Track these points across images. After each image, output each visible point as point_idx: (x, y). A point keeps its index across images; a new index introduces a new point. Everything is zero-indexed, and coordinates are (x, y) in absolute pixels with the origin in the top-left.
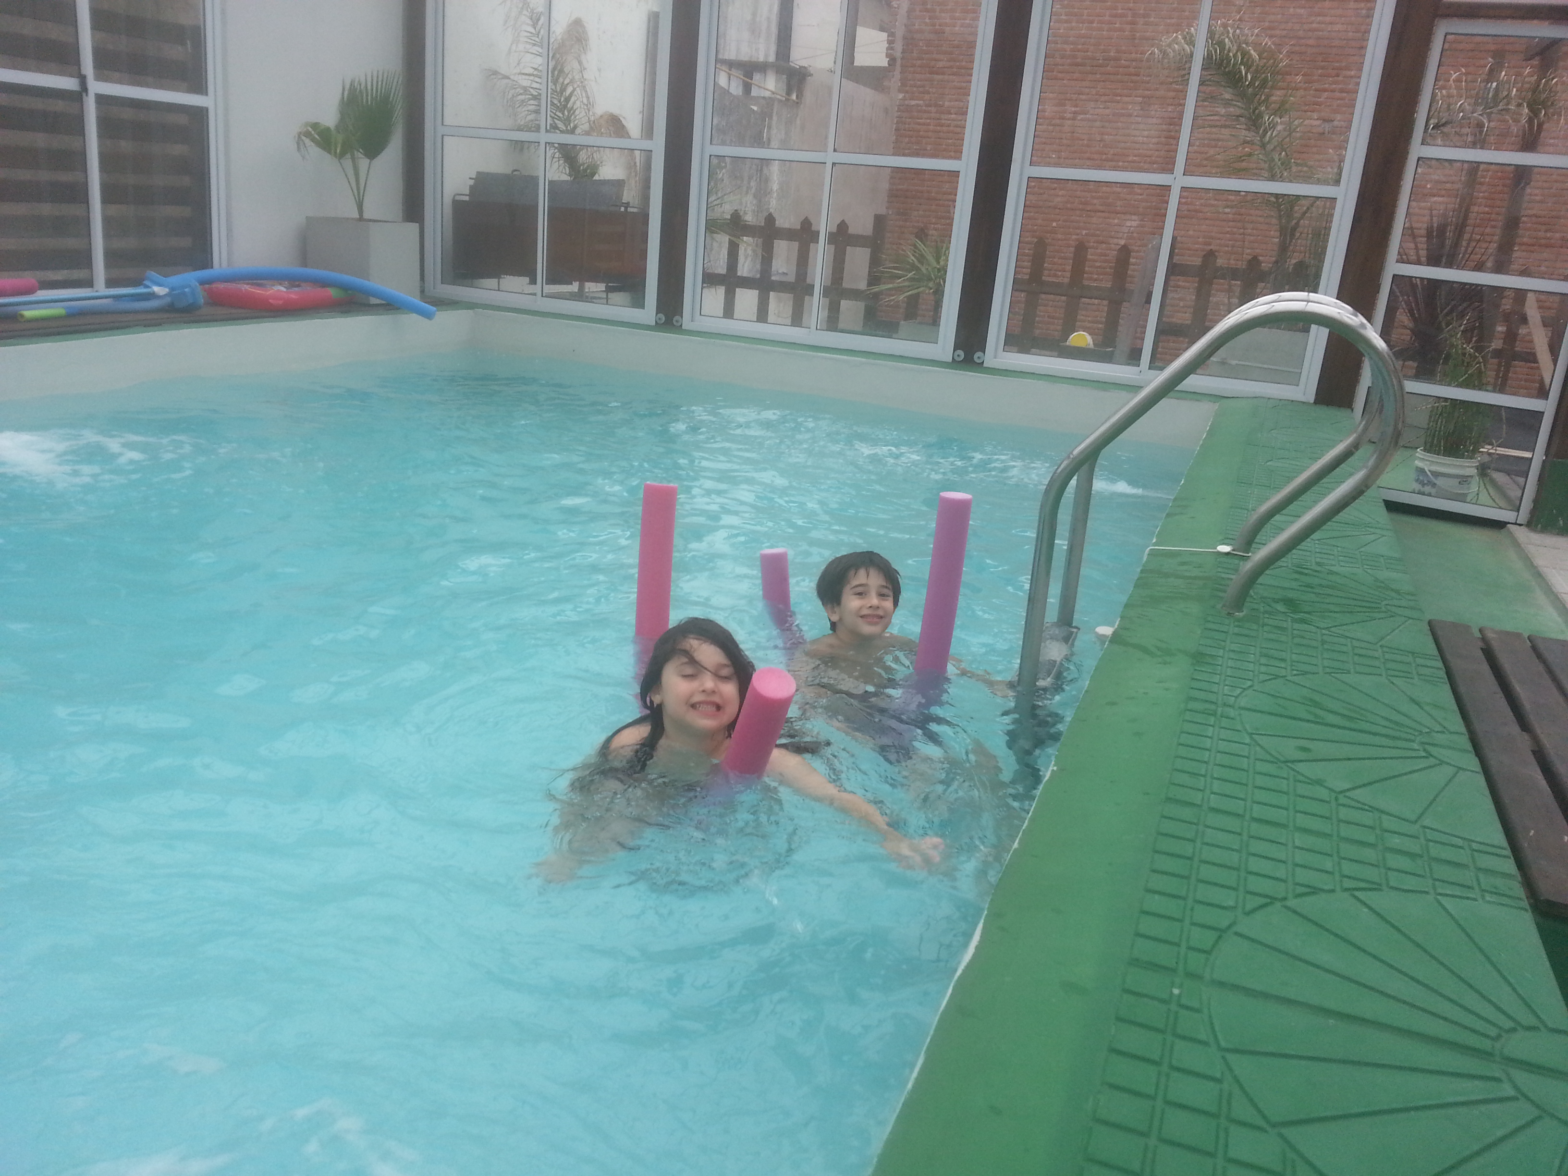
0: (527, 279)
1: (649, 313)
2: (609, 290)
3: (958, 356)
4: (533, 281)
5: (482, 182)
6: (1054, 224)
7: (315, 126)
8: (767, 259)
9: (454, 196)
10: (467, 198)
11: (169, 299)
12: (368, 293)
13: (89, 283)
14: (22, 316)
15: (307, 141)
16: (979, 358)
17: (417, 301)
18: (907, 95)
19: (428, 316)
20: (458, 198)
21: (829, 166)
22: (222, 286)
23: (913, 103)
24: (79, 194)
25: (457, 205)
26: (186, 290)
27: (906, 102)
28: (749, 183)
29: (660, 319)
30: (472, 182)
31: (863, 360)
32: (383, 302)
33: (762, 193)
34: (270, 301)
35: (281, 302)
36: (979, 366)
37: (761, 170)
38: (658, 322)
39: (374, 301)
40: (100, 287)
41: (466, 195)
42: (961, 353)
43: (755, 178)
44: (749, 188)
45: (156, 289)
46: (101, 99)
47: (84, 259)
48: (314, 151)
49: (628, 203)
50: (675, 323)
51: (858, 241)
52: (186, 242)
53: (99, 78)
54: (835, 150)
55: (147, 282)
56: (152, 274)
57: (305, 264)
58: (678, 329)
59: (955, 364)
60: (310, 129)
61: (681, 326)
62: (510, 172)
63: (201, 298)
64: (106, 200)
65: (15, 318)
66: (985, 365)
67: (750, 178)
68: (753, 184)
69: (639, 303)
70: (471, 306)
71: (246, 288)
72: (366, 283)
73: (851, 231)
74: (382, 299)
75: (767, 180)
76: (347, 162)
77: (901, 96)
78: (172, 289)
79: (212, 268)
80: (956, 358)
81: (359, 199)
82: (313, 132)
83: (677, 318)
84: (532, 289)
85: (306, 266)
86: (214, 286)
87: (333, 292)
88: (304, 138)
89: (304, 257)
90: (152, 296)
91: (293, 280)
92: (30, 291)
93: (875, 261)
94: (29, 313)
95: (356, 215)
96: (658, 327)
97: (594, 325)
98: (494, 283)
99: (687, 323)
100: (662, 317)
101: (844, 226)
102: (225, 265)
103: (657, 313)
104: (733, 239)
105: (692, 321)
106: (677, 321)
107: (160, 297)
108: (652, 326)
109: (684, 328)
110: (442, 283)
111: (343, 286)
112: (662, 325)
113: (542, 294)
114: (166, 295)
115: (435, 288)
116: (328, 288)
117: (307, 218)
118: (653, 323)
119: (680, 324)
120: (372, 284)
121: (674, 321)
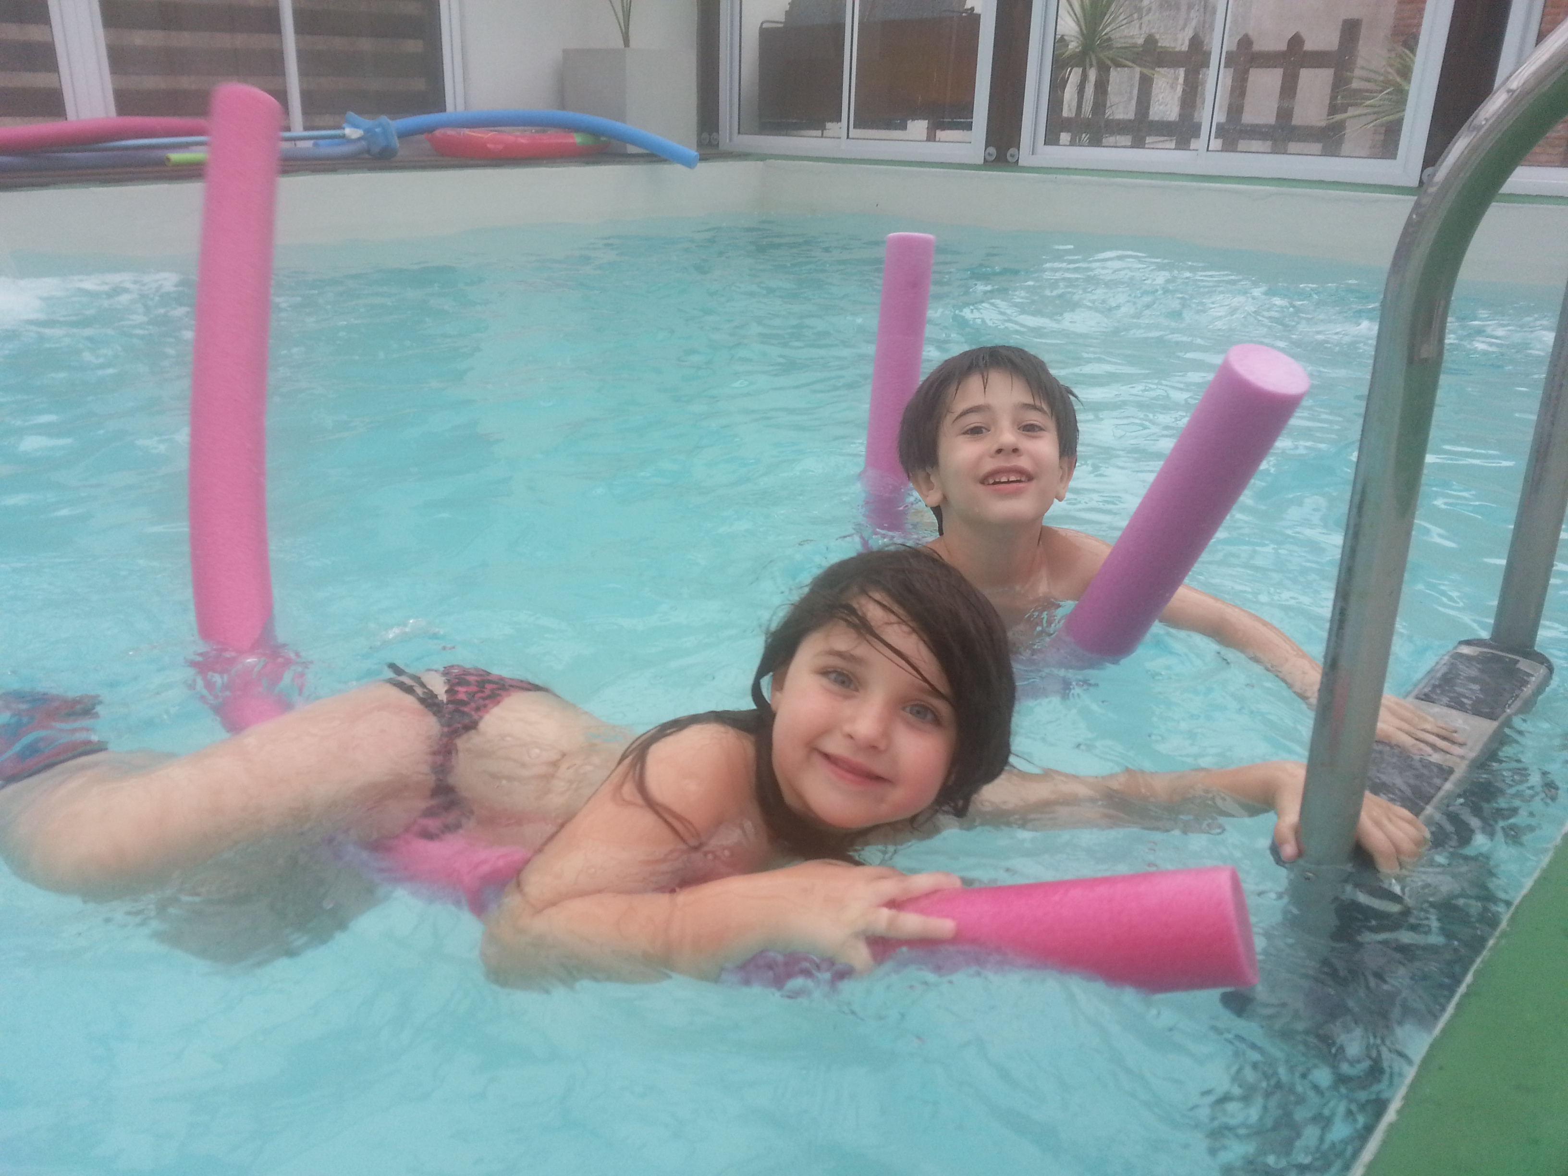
1: (977, 139)
2: (934, 127)
4: (837, 123)
9: (762, 24)
10: (780, 26)
11: (364, 143)
14: (168, 159)
17: (674, 144)
19: (690, 165)
20: (765, 26)
22: (450, 132)
25: (767, 36)
26: (378, 130)
28: (1188, 12)
29: (989, 154)
32: (645, 151)
34: (488, 146)
35: (500, 147)
38: (989, 159)
39: (631, 149)
41: (781, 23)
43: (1196, 7)
44: (1187, 21)
45: (348, 131)
50: (1011, 160)
51: (1319, 59)
52: (419, 85)
55: (343, 124)
56: (351, 115)
57: (562, 107)
58: (1016, 166)
61: (1017, 161)
64: (301, 30)
65: (163, 162)
67: (1190, 7)
68: (1193, 14)
70: (762, 157)
72: (617, 125)
73: (1309, 46)
78: (367, 131)
79: (445, 111)
80: (1425, 179)
81: (624, 23)
83: (1012, 151)
84: (835, 131)
86: (433, 132)
87: (578, 139)
89: (562, 99)
90: (345, 139)
91: (541, 125)
93: (1339, 84)
94: (176, 156)
95: (620, 44)
96: (988, 164)
97: (907, 168)
98: (819, 133)
99: (1025, 156)
100: (992, 150)
101: (1296, 41)
102: (461, 108)
103: (987, 145)
104: (1145, 71)
105: (1033, 154)
106: (1012, 156)
107: (350, 141)
108: (980, 163)
109: (1021, 163)
110: (739, 133)
111: (594, 132)
112: (992, 161)
113: (848, 137)
114: (359, 139)
115: (730, 140)
116: (575, 135)
117: (565, 51)
118: (981, 161)
119: (1014, 160)
120: (626, 125)
121: (1008, 156)
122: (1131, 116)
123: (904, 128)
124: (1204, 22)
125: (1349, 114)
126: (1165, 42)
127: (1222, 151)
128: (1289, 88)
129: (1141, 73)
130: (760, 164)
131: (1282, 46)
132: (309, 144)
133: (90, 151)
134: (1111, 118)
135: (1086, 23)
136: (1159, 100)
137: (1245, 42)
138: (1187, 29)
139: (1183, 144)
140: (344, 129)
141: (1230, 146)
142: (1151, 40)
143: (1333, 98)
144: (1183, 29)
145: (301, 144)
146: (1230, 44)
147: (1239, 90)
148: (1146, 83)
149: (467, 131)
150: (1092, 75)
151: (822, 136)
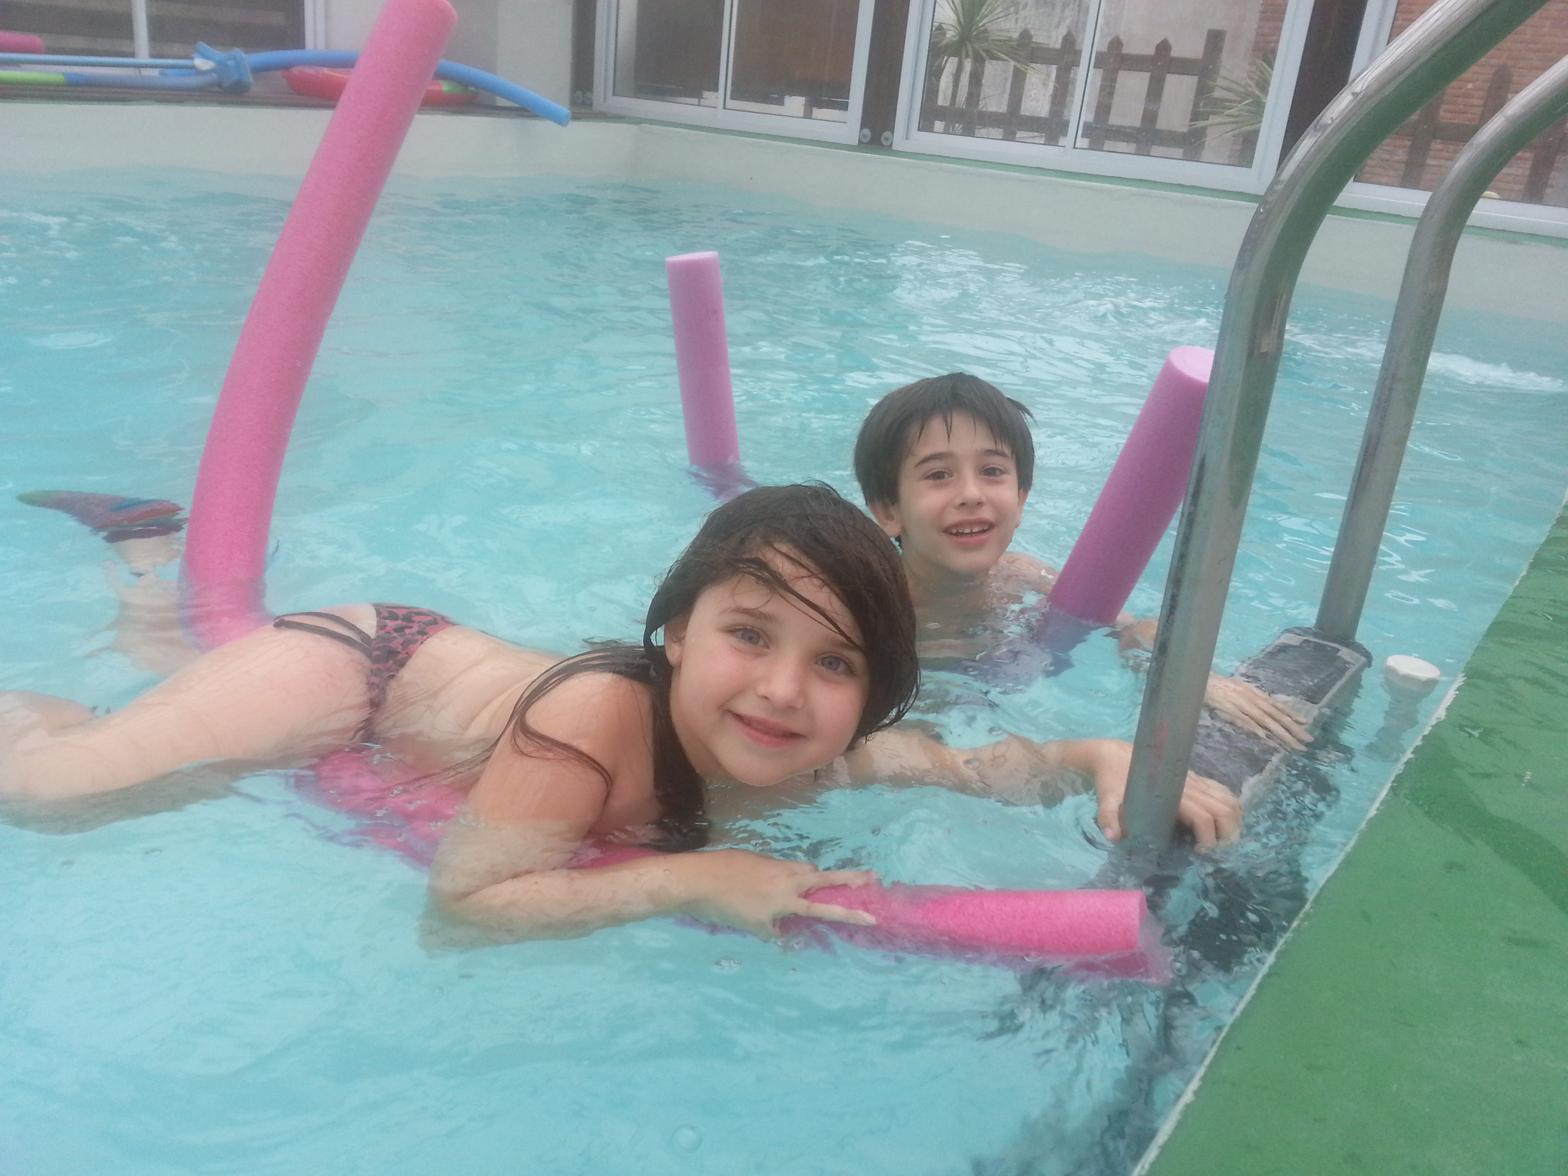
1: (852, 123)
6: (1470, 86)
11: (215, 76)
12: (495, 91)
17: (548, 101)
19: (562, 123)
22: (310, 70)
26: (231, 63)
28: (1063, 11)
29: (864, 136)
32: (516, 105)
38: (864, 140)
39: (501, 102)
40: (143, 57)
43: (1071, 6)
44: (1062, 19)
45: (199, 62)
47: (122, 27)
50: (884, 143)
51: (1184, 66)
52: (277, 19)
56: (203, 46)
58: (888, 149)
61: (891, 145)
67: (1065, 5)
68: (1067, 13)
72: (487, 76)
73: (1175, 53)
74: (516, 103)
78: (219, 63)
79: (304, 48)
83: (887, 134)
86: (295, 69)
90: (194, 70)
92: (29, 50)
93: (1203, 91)
94: (6, 73)
96: (864, 145)
97: (781, 144)
98: (695, 101)
99: (898, 140)
100: (867, 132)
101: (1164, 47)
102: (321, 46)
103: (862, 127)
104: (1018, 65)
105: (906, 139)
106: (887, 139)
107: (200, 72)
108: (854, 144)
109: (894, 147)
110: (614, 94)
111: (462, 81)
112: (867, 144)
113: (725, 108)
114: (212, 71)
115: (604, 102)
116: (441, 82)
118: (856, 143)
119: (888, 143)
120: (502, 78)
121: (882, 139)
122: (1003, 109)
123: (781, 103)
124: (1078, 22)
125: (1209, 122)
126: (1039, 38)
127: (1088, 149)
128: (1155, 92)
129: (1015, 66)
130: (634, 128)
131: (1151, 51)
132: (154, 73)
134: (984, 110)
135: (963, 15)
136: (1031, 96)
137: (1116, 44)
138: (1061, 27)
140: (193, 59)
141: (1096, 145)
142: (1025, 35)
143: (1196, 105)
144: (1057, 27)
145: (146, 72)
146: (1101, 45)
147: (1108, 90)
148: (1019, 78)
149: (326, 71)
150: (968, 65)
151: (699, 105)
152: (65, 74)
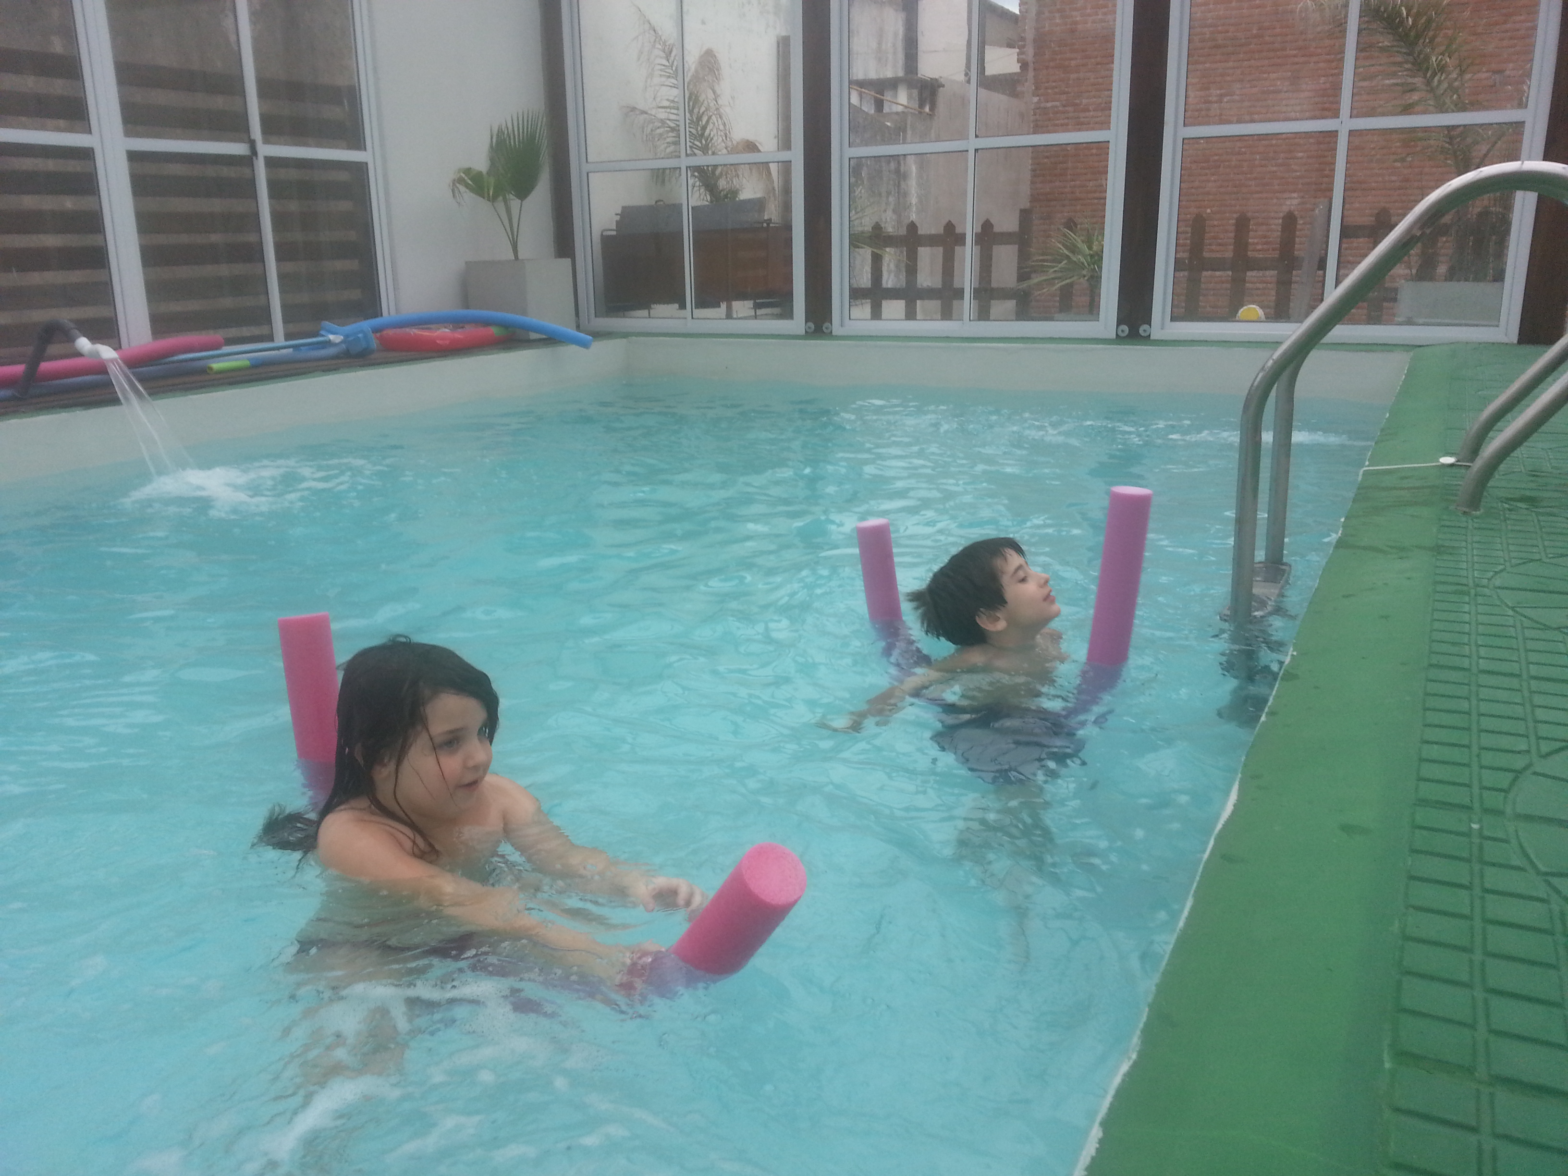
0: (676, 306)
1: (798, 322)
2: (757, 306)
3: (1123, 331)
4: (683, 306)
5: (628, 215)
7: (468, 171)
8: (911, 270)
9: (602, 232)
10: (614, 233)
11: (344, 346)
12: (529, 329)
13: (270, 338)
14: (211, 369)
15: (462, 188)
16: (1145, 331)
17: (572, 331)
18: (1042, 98)
19: (585, 345)
20: (605, 233)
21: (971, 153)
22: (390, 332)
23: (1049, 105)
24: (255, 254)
25: (606, 240)
26: (360, 335)
27: (1042, 105)
28: (887, 197)
29: (809, 328)
30: (618, 218)
31: (1022, 345)
32: (544, 337)
33: (901, 208)
34: (438, 342)
35: (447, 342)
36: (1147, 339)
37: (899, 186)
38: (808, 330)
39: (533, 336)
40: (280, 339)
41: (614, 230)
42: (1125, 328)
43: (893, 193)
44: (887, 204)
45: (331, 337)
46: (272, 163)
47: (264, 316)
48: (468, 197)
49: (770, 220)
50: (826, 331)
51: (1005, 238)
52: (355, 295)
53: (266, 141)
54: (976, 136)
55: (322, 332)
56: (326, 324)
57: (467, 307)
58: (829, 335)
59: (1119, 339)
60: (463, 175)
61: (831, 332)
62: (654, 203)
63: (374, 344)
64: (281, 257)
65: (205, 371)
66: (1152, 337)
67: (889, 193)
68: (891, 199)
69: (788, 314)
70: (625, 335)
71: (414, 331)
73: (996, 229)
74: (543, 334)
75: (906, 195)
76: (500, 205)
77: (1036, 99)
78: (347, 336)
79: (382, 315)
80: (1120, 333)
81: (513, 239)
82: (466, 178)
83: (827, 324)
84: (682, 313)
85: (468, 307)
86: (385, 332)
87: (495, 331)
88: (458, 185)
89: (466, 301)
90: (329, 343)
91: (457, 322)
92: (217, 347)
93: (1023, 255)
94: (216, 366)
95: (512, 257)
96: (808, 335)
97: (745, 340)
98: (645, 313)
99: (836, 329)
100: (811, 325)
101: (988, 225)
102: (393, 313)
103: (806, 322)
104: (875, 250)
105: (842, 322)
106: (827, 328)
107: (336, 345)
108: (802, 335)
109: (834, 333)
110: (596, 316)
111: (504, 324)
112: (812, 333)
113: (692, 318)
114: (342, 342)
115: (589, 322)
116: (490, 328)
117: (466, 263)
118: (804, 333)
119: (829, 331)
120: (531, 319)
121: (824, 328)
125: (1033, 282)
126: (888, 228)
127: (981, 320)
128: (986, 259)
131: (978, 229)
132: (290, 352)
133: (160, 364)
137: (950, 226)
139: (947, 314)
140: (325, 336)
143: (1020, 268)
145: (283, 353)
146: (938, 229)
147: (948, 262)
148: (877, 260)
149: (398, 331)
152: (249, 359)
